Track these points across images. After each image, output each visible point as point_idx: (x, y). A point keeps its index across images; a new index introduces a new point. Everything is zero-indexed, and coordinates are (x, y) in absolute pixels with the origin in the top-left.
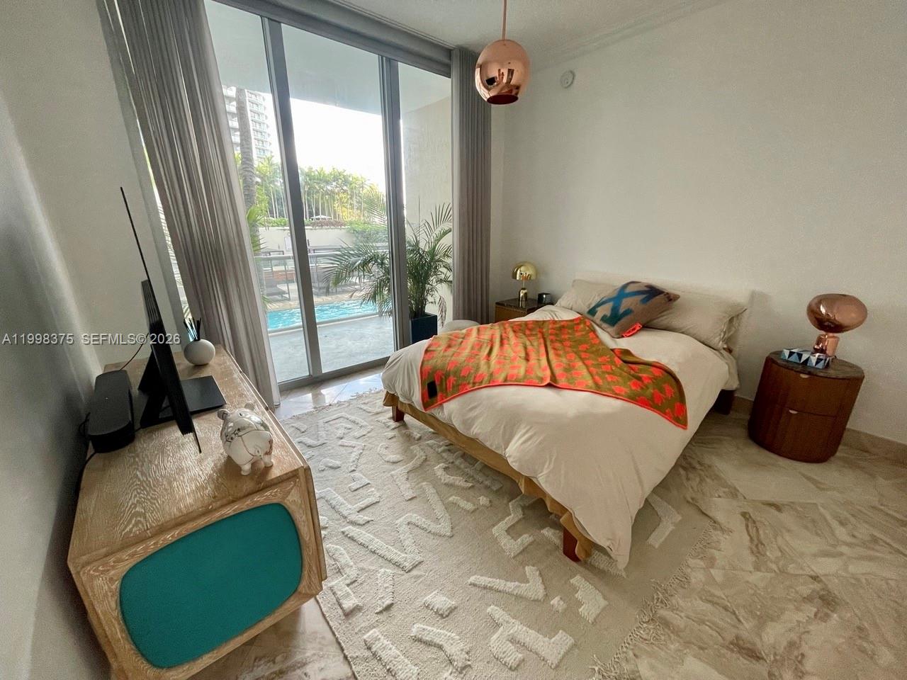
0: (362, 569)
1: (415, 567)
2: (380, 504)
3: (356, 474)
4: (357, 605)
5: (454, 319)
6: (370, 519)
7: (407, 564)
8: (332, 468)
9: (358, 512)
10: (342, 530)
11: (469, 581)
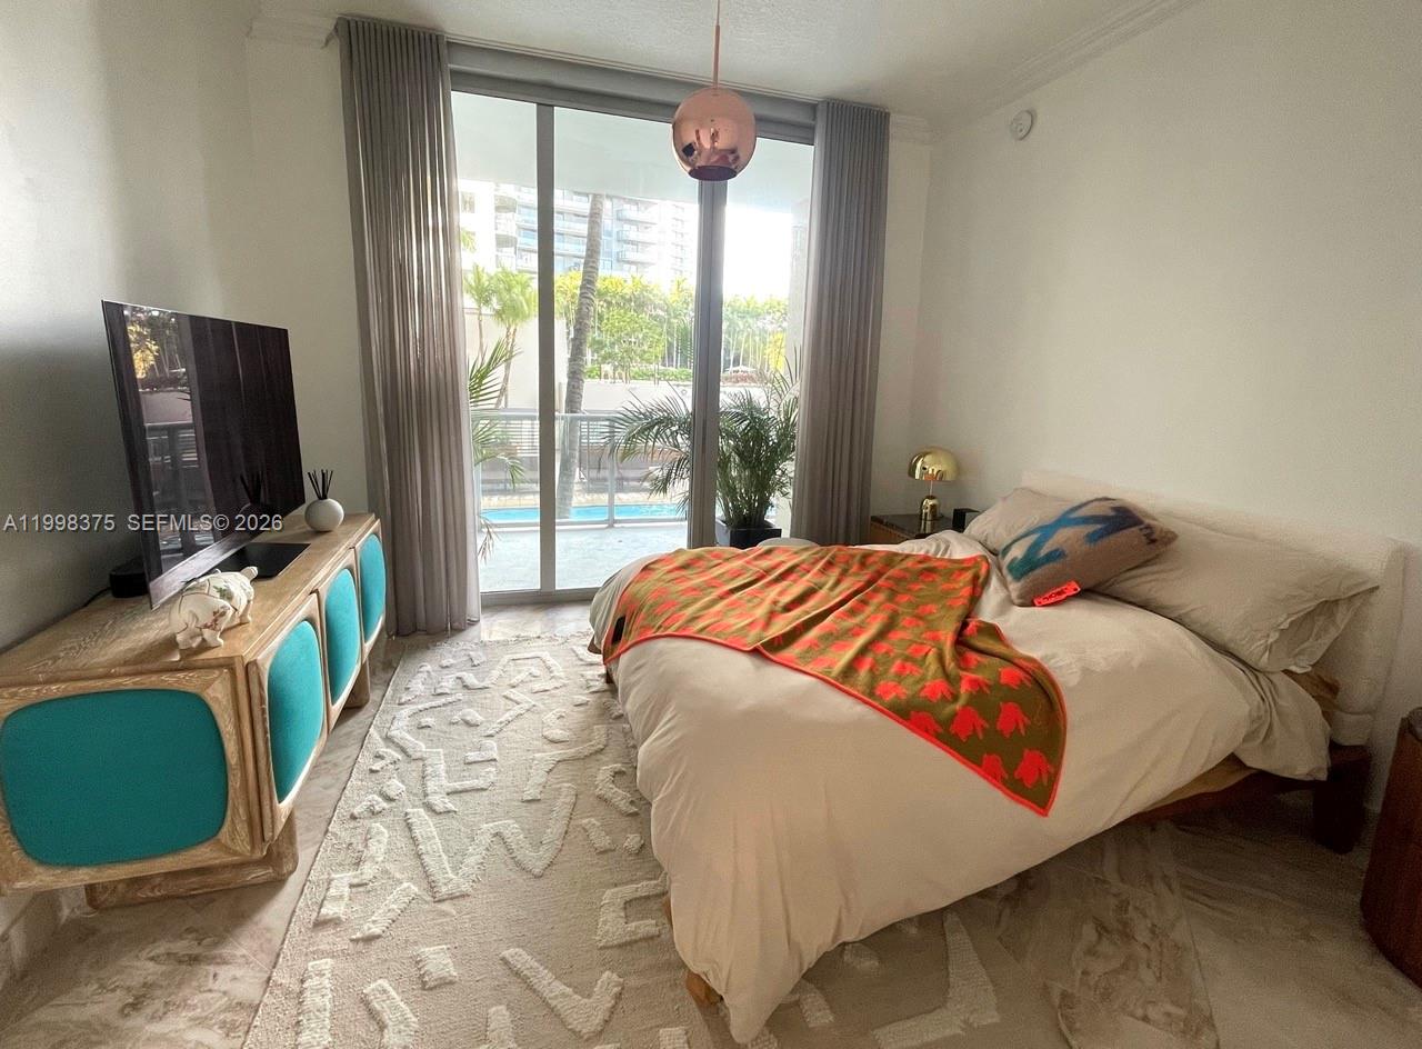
0: (386, 872)
1: (452, 898)
2: (485, 793)
3: (491, 743)
4: (339, 918)
5: (791, 536)
6: (453, 808)
7: (444, 889)
8: (467, 723)
9: (448, 794)
10: (409, 810)
11: (506, 954)
